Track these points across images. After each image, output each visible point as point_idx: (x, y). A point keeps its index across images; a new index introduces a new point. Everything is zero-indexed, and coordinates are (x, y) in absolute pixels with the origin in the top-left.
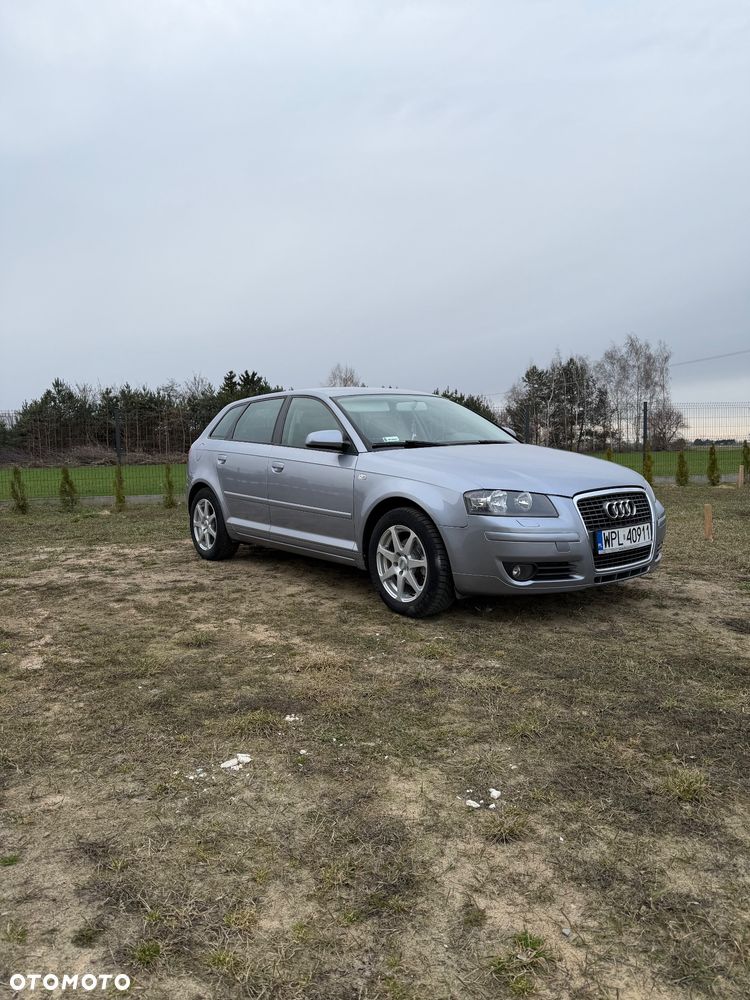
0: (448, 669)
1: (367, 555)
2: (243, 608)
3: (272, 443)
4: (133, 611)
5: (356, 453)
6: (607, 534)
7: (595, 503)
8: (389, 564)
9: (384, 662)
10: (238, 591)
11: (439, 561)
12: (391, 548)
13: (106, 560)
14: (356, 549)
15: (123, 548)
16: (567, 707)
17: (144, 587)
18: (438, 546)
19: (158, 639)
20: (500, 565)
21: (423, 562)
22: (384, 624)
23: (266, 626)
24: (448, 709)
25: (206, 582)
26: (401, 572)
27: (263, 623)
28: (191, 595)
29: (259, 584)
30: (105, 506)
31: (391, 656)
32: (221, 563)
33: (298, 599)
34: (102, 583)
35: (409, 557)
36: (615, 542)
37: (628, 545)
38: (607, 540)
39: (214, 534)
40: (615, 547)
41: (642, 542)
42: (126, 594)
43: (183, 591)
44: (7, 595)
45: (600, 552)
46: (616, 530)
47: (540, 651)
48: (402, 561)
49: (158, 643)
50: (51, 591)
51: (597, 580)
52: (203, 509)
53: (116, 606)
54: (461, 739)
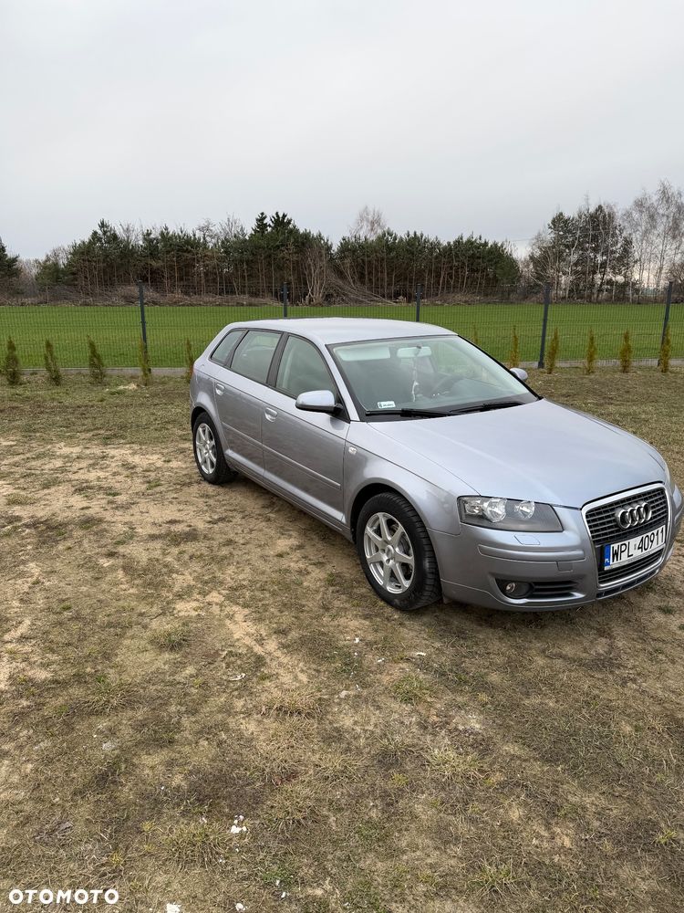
0: (423, 726)
1: (355, 530)
2: (229, 574)
3: (267, 384)
4: (120, 574)
5: (348, 420)
6: (616, 548)
7: (607, 511)
8: (377, 550)
9: (356, 702)
10: (229, 542)
11: (427, 564)
12: (378, 532)
13: (115, 474)
14: (344, 521)
15: (134, 453)
16: (548, 826)
17: (140, 530)
18: (427, 548)
19: (135, 628)
20: (493, 581)
21: (410, 559)
22: (366, 617)
23: (247, 611)
24: (414, 817)
25: (201, 526)
26: (388, 560)
27: (245, 606)
28: (183, 547)
29: (251, 530)
30: (133, 378)
31: (365, 693)
32: (221, 490)
33: (285, 563)
34: (100, 521)
35: (397, 549)
36: (624, 556)
37: (638, 554)
38: (616, 554)
39: (214, 460)
40: (624, 559)
41: (654, 548)
42: (119, 543)
43: (176, 539)
44: (8, 535)
45: (606, 568)
46: (626, 542)
47: (527, 695)
48: (389, 550)
49: (132, 637)
50: (50, 531)
51: (599, 595)
52: (204, 431)
53: (105, 563)
54: (421, 888)
